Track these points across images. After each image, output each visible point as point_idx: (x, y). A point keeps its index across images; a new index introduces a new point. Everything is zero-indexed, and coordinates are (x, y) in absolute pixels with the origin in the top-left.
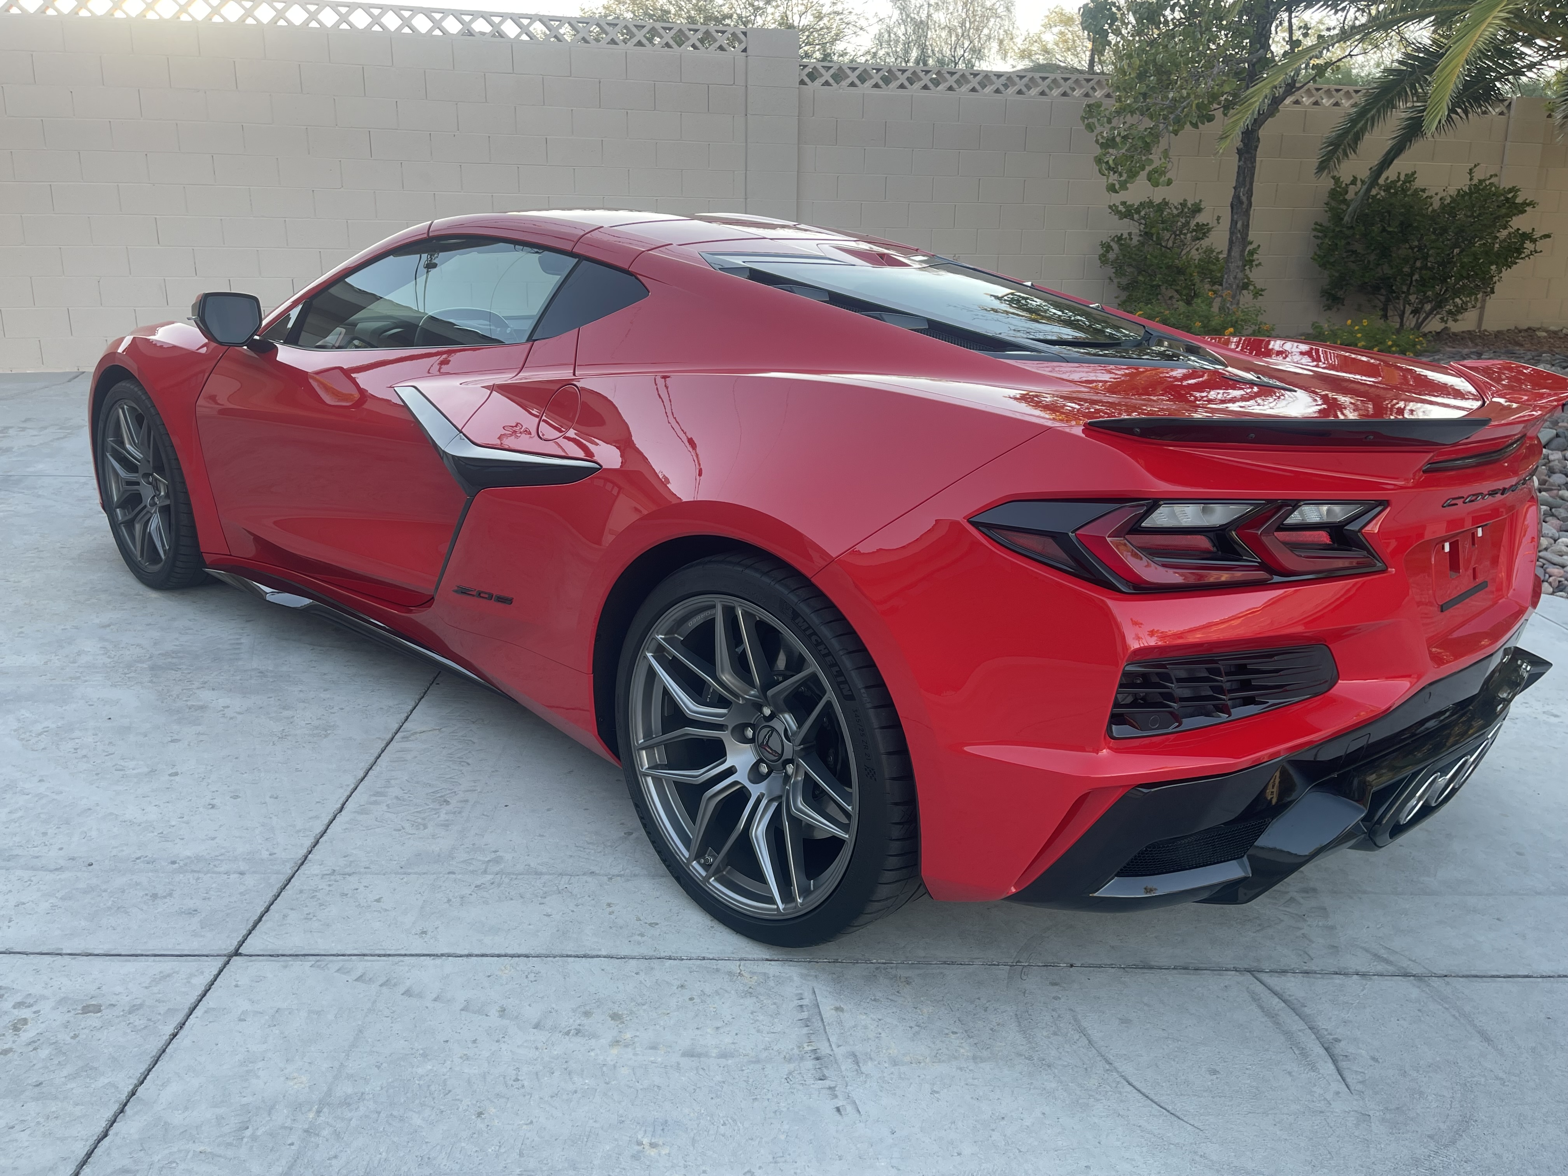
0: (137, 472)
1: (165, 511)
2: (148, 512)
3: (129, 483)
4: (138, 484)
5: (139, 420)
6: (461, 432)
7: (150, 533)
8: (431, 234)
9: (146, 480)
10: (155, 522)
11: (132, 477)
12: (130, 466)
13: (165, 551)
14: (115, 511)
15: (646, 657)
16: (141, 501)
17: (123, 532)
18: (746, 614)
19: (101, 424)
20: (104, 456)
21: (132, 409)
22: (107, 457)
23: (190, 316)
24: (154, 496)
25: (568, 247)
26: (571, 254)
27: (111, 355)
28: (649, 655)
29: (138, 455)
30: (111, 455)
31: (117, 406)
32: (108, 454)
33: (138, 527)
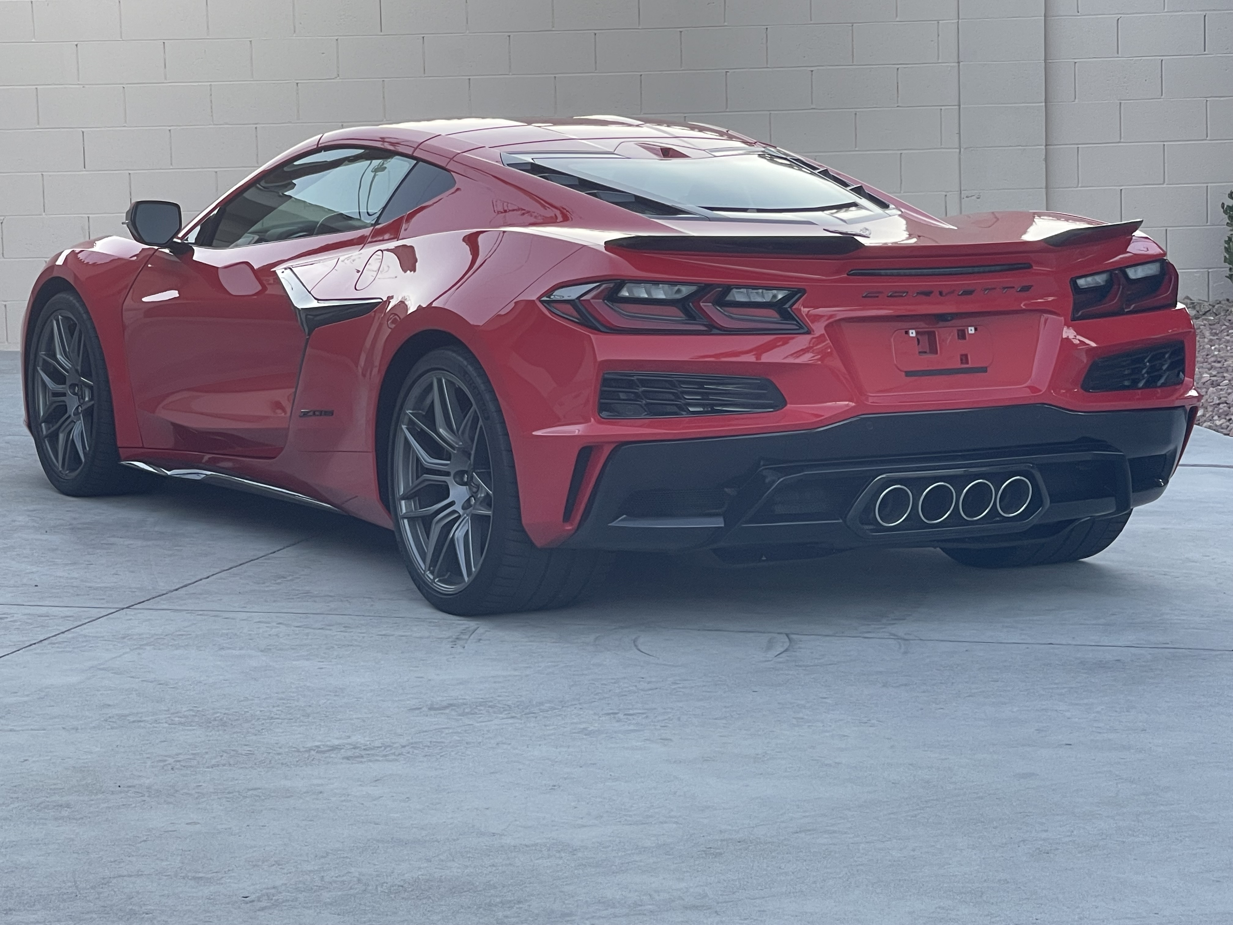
0: (64, 383)
1: (89, 414)
2: (72, 421)
3: (56, 394)
4: (64, 395)
5: (71, 328)
6: (310, 292)
7: (73, 440)
8: (319, 146)
9: (72, 391)
10: (79, 427)
11: (59, 388)
12: (58, 377)
13: (84, 453)
14: (41, 425)
15: (402, 429)
16: (66, 412)
17: (46, 446)
18: (447, 381)
19: (35, 339)
20: (35, 370)
21: (65, 318)
22: (38, 371)
23: (124, 221)
24: (79, 406)
25: (409, 151)
26: (411, 157)
27: (51, 268)
28: (404, 427)
29: (67, 364)
30: (42, 370)
31: (52, 317)
32: (38, 368)
33: (61, 436)
